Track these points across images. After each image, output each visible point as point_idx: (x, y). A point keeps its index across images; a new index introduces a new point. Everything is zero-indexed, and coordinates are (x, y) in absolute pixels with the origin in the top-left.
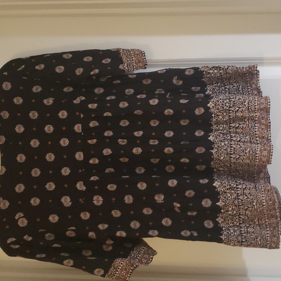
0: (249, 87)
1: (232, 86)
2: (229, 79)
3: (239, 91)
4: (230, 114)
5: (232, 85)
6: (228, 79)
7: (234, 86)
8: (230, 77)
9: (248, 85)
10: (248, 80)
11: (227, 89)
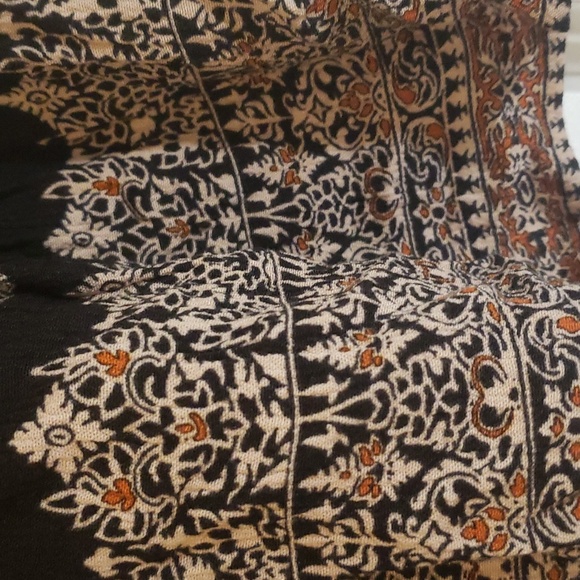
0: (471, 172)
1: (311, 163)
2: (285, 90)
3: (382, 207)
4: (310, 541)
5: (316, 149)
6: (276, 92)
7: (331, 164)
8: (292, 75)
9: (467, 147)
10: (459, 97)
11: (263, 196)
